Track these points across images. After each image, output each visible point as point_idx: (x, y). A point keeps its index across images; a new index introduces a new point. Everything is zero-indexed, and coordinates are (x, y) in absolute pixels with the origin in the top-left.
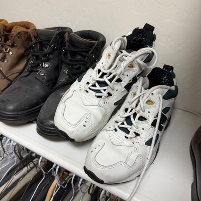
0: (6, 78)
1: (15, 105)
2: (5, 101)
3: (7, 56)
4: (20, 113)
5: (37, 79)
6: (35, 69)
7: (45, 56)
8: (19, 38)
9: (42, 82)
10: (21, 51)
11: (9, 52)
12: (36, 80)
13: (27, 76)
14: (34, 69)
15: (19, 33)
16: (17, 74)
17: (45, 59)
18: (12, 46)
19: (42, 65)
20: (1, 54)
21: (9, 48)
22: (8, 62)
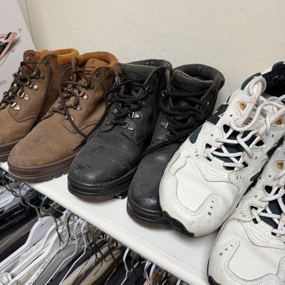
0: (79, 132)
1: (99, 172)
2: (84, 167)
3: (81, 102)
4: (104, 185)
5: (124, 135)
6: (121, 121)
7: (136, 103)
8: (97, 76)
9: (130, 139)
10: (99, 94)
11: (83, 96)
12: (123, 137)
14: (119, 121)
15: (98, 69)
16: (93, 126)
17: (135, 106)
18: (88, 87)
19: (131, 116)
20: (72, 99)
21: (83, 91)
22: (81, 109)
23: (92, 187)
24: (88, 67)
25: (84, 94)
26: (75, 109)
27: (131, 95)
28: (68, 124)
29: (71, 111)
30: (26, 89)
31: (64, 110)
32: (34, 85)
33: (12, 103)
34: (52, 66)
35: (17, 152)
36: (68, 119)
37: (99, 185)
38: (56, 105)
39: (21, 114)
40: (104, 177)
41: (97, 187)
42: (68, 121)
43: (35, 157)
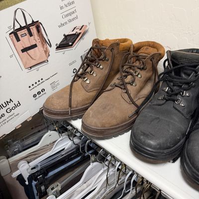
1: (161, 141)
2: (148, 135)
3: (136, 80)
4: (166, 151)
7: (188, 83)
8: (151, 60)
9: (182, 114)
11: (137, 76)
13: (163, 104)
14: (171, 97)
15: (153, 55)
16: (143, 99)
18: (143, 69)
19: (183, 94)
20: (129, 77)
21: (139, 71)
22: (136, 85)
23: (155, 152)
24: (141, 53)
25: (139, 74)
26: (132, 85)
27: (180, 76)
28: (126, 96)
29: (129, 87)
30: (95, 68)
31: (123, 86)
32: (100, 65)
33: (84, 78)
34: (115, 51)
35: (91, 116)
36: (126, 92)
37: (162, 151)
38: (116, 81)
39: (90, 86)
40: (165, 145)
41: (160, 152)
42: (126, 94)
43: (104, 121)
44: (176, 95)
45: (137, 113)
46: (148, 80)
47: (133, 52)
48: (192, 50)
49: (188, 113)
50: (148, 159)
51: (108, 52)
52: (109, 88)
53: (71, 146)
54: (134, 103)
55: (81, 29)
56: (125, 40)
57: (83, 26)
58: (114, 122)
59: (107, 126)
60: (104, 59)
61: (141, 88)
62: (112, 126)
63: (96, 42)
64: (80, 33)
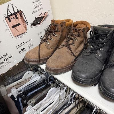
1: (88, 74)
2: (81, 71)
3: (75, 42)
7: (102, 44)
8: (83, 31)
9: (99, 60)
13: (89, 55)
14: (94, 51)
16: (79, 53)
19: (100, 50)
20: (71, 41)
21: (76, 37)
22: (75, 45)
23: (85, 81)
24: (78, 27)
25: (76, 39)
26: (73, 45)
27: (99, 40)
28: (69, 51)
29: (71, 46)
30: (52, 36)
31: (68, 46)
32: (55, 34)
33: (47, 42)
34: (63, 27)
36: (70, 49)
37: (88, 80)
38: (64, 43)
39: (50, 46)
40: (90, 77)
41: (87, 81)
43: (58, 65)
44: (96, 50)
45: (75, 60)
46: (81, 42)
47: (74, 27)
48: (105, 26)
49: (103, 60)
50: (81, 84)
51: (59, 27)
52: (60, 47)
53: (40, 79)
54: (74, 55)
55: (44, 15)
56: (69, 20)
57: (46, 12)
58: (63, 65)
59: (59, 68)
60: (57, 31)
61: (78, 47)
62: (62, 67)
63: (53, 21)
64: (44, 17)
